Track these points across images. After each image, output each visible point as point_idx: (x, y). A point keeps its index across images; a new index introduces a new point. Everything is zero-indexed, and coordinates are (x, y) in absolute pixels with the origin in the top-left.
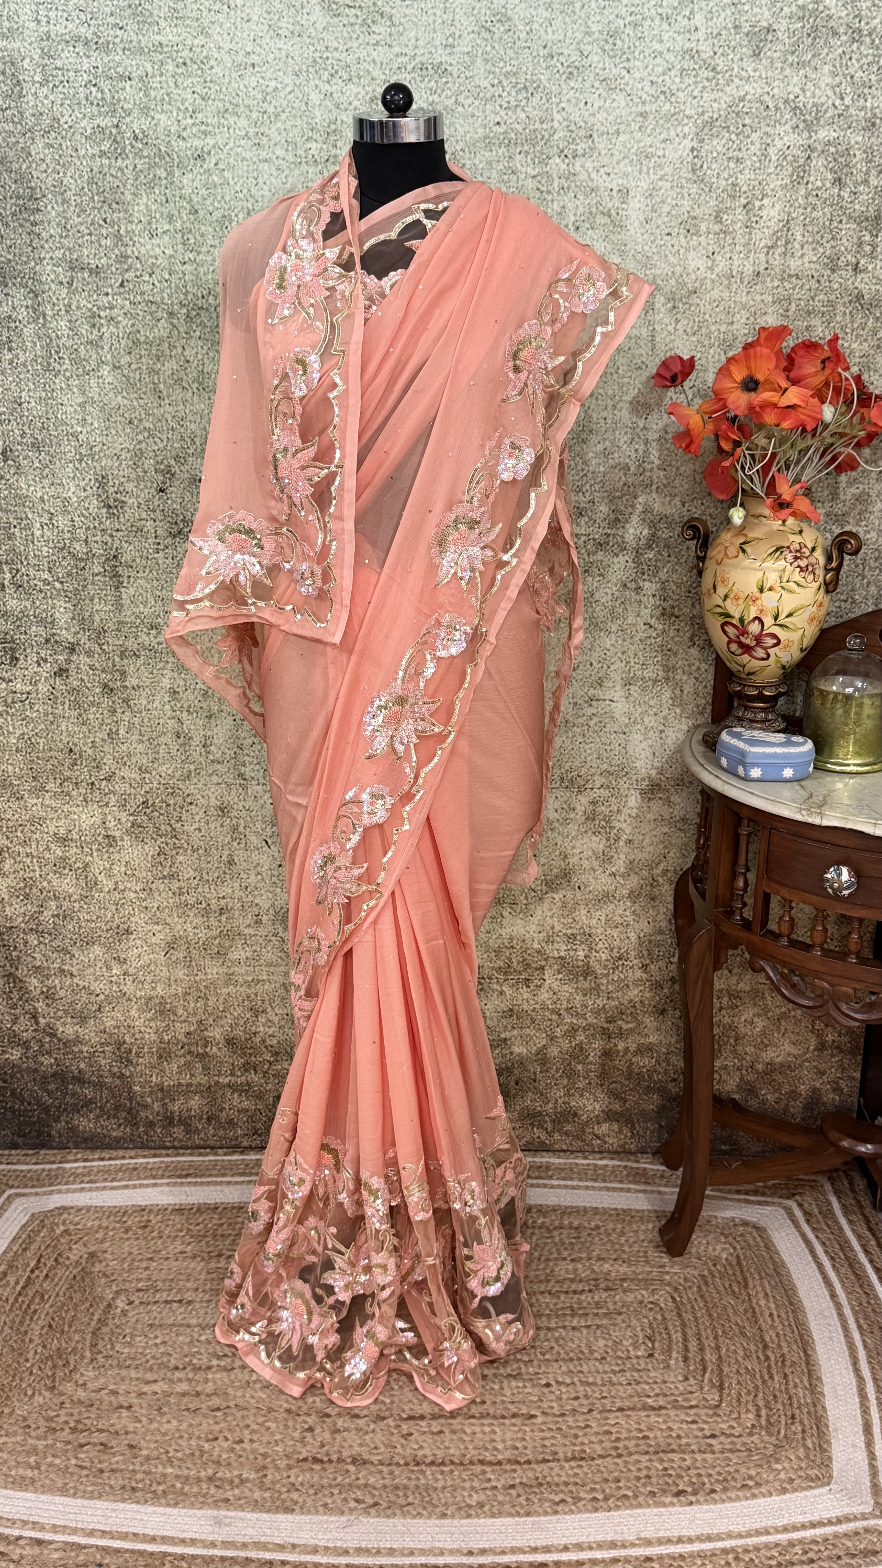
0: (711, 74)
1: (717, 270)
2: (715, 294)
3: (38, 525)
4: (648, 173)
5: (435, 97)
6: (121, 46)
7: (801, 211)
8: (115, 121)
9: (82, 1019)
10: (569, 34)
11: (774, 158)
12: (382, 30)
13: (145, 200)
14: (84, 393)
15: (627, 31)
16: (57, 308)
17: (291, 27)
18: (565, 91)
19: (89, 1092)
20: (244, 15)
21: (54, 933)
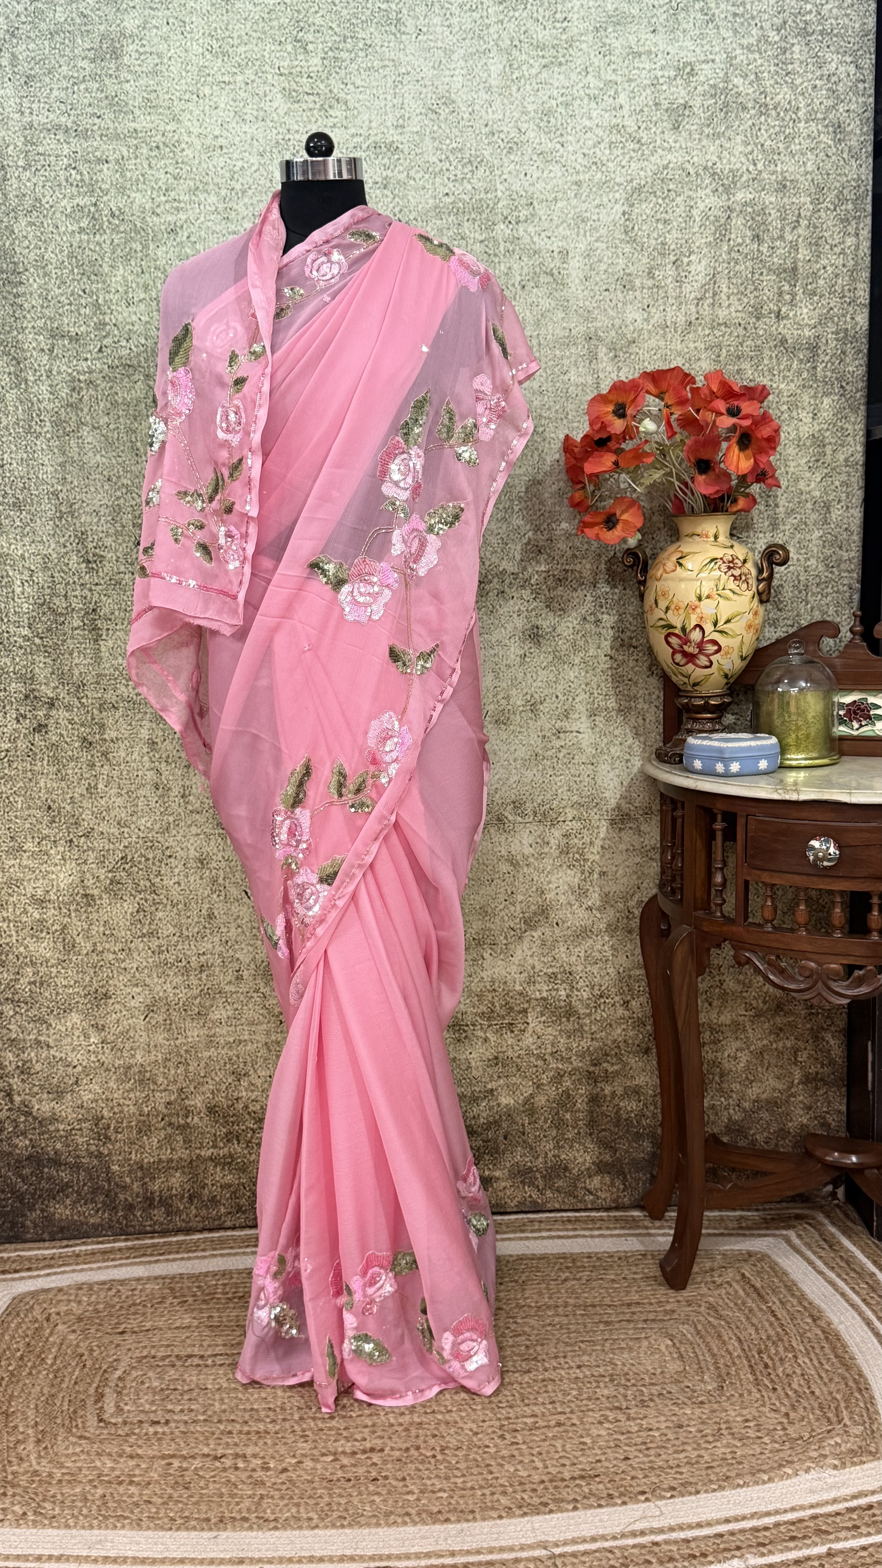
0: (638, 146)
1: (652, 322)
2: (652, 343)
3: (19, 582)
4: (585, 235)
5: (389, 173)
6: (99, 132)
7: (725, 265)
8: (94, 201)
9: (58, 1094)
10: (508, 114)
11: (698, 219)
12: (338, 114)
13: (121, 271)
14: (64, 454)
15: (559, 110)
16: (38, 373)
17: (255, 113)
18: (506, 164)
19: (65, 1175)
20: (212, 103)
21: (31, 1002)
